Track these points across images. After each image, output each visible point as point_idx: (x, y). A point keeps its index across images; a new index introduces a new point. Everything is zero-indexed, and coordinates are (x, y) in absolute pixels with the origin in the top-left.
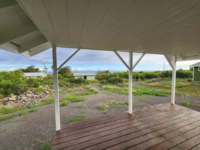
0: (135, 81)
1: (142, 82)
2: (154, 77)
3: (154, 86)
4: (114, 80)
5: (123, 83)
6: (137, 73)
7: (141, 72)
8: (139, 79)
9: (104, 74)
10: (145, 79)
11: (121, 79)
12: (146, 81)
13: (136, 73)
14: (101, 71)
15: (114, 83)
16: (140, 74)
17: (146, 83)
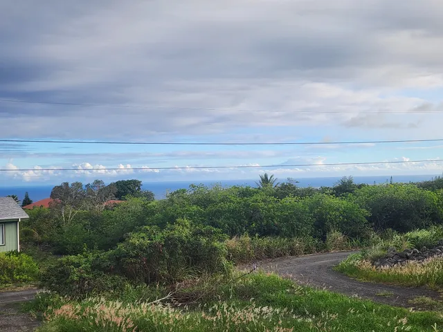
0: (308, 251)
1: (353, 258)
2: (424, 217)
3: (426, 279)
4: (153, 254)
5: (222, 269)
6: (323, 190)
7: (344, 189)
8: (336, 235)
9: (99, 208)
10: (374, 236)
11: (203, 240)
12: (376, 250)
13: (316, 197)
14: (78, 185)
15: (152, 279)
16: (335, 201)
17: (374, 260)
